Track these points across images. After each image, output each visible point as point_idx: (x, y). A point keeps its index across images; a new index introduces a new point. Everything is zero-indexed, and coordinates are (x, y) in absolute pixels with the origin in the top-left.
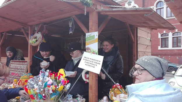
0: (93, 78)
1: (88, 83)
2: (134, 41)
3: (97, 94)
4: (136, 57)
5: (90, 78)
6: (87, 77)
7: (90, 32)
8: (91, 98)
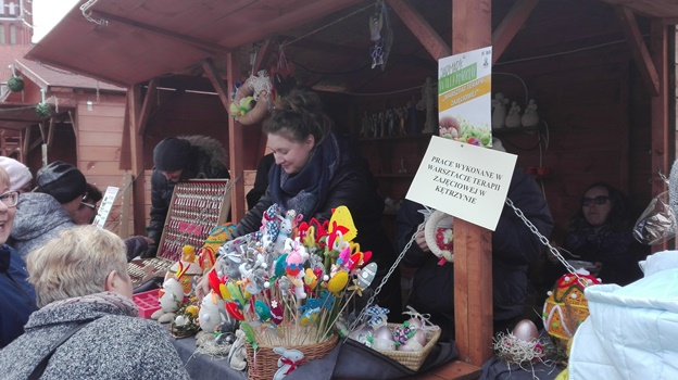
0: (472, 245)
1: (449, 265)
2: (657, 88)
3: (489, 311)
4: (665, 156)
5: (460, 244)
6: (446, 241)
7: (458, 52)
8: (466, 325)
